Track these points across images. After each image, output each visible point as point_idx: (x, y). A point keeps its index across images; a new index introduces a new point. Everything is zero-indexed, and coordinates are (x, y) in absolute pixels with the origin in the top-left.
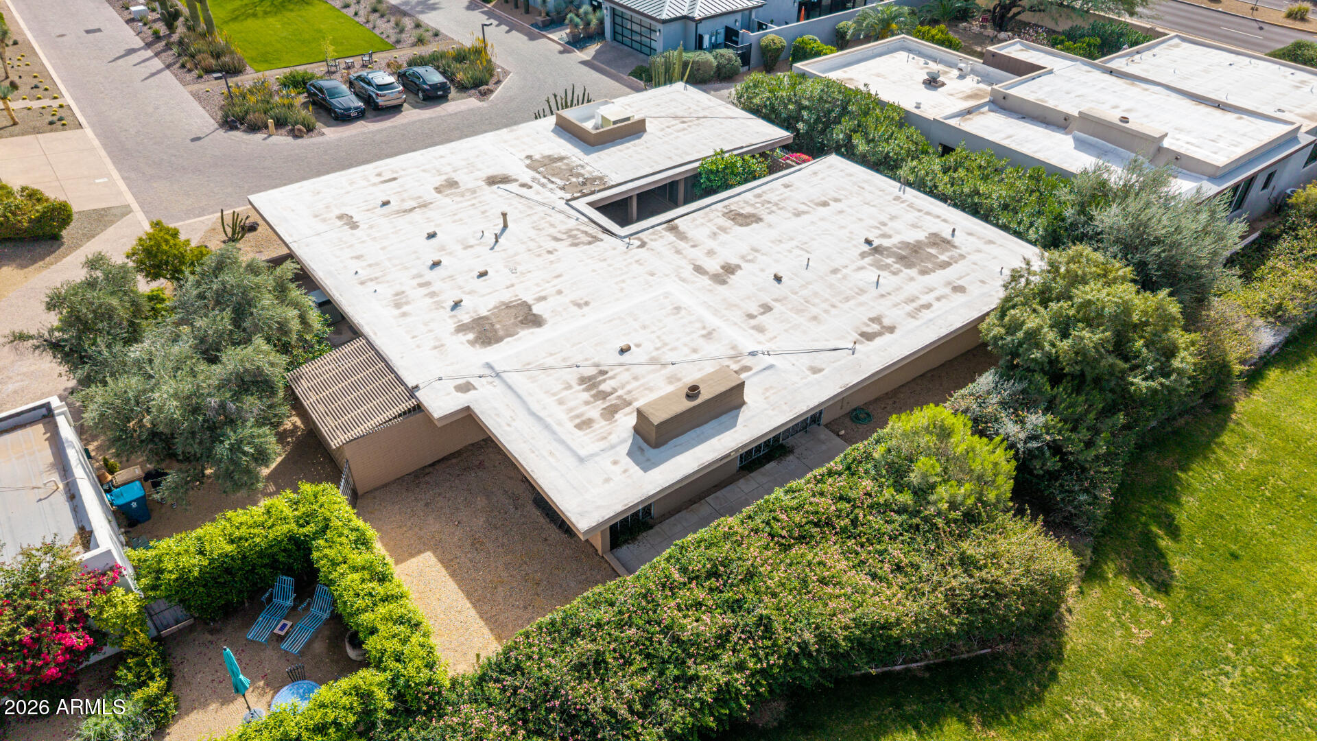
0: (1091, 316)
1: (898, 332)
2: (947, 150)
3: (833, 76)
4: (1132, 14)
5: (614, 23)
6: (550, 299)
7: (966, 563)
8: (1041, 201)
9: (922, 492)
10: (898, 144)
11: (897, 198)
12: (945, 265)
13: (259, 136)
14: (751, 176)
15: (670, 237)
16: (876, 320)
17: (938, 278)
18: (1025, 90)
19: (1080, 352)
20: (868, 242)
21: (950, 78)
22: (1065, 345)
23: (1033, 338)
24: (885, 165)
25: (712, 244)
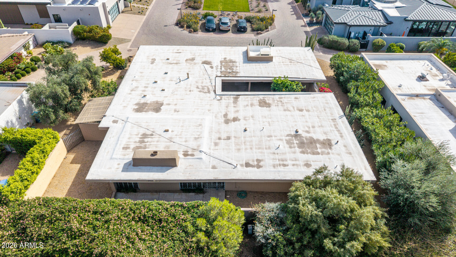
1: (261, 169)
5: (326, 20)
6: (171, 105)
11: (334, 120)
12: (316, 153)
15: (232, 101)
16: (259, 161)
17: (306, 157)
20: (297, 132)
25: (242, 108)
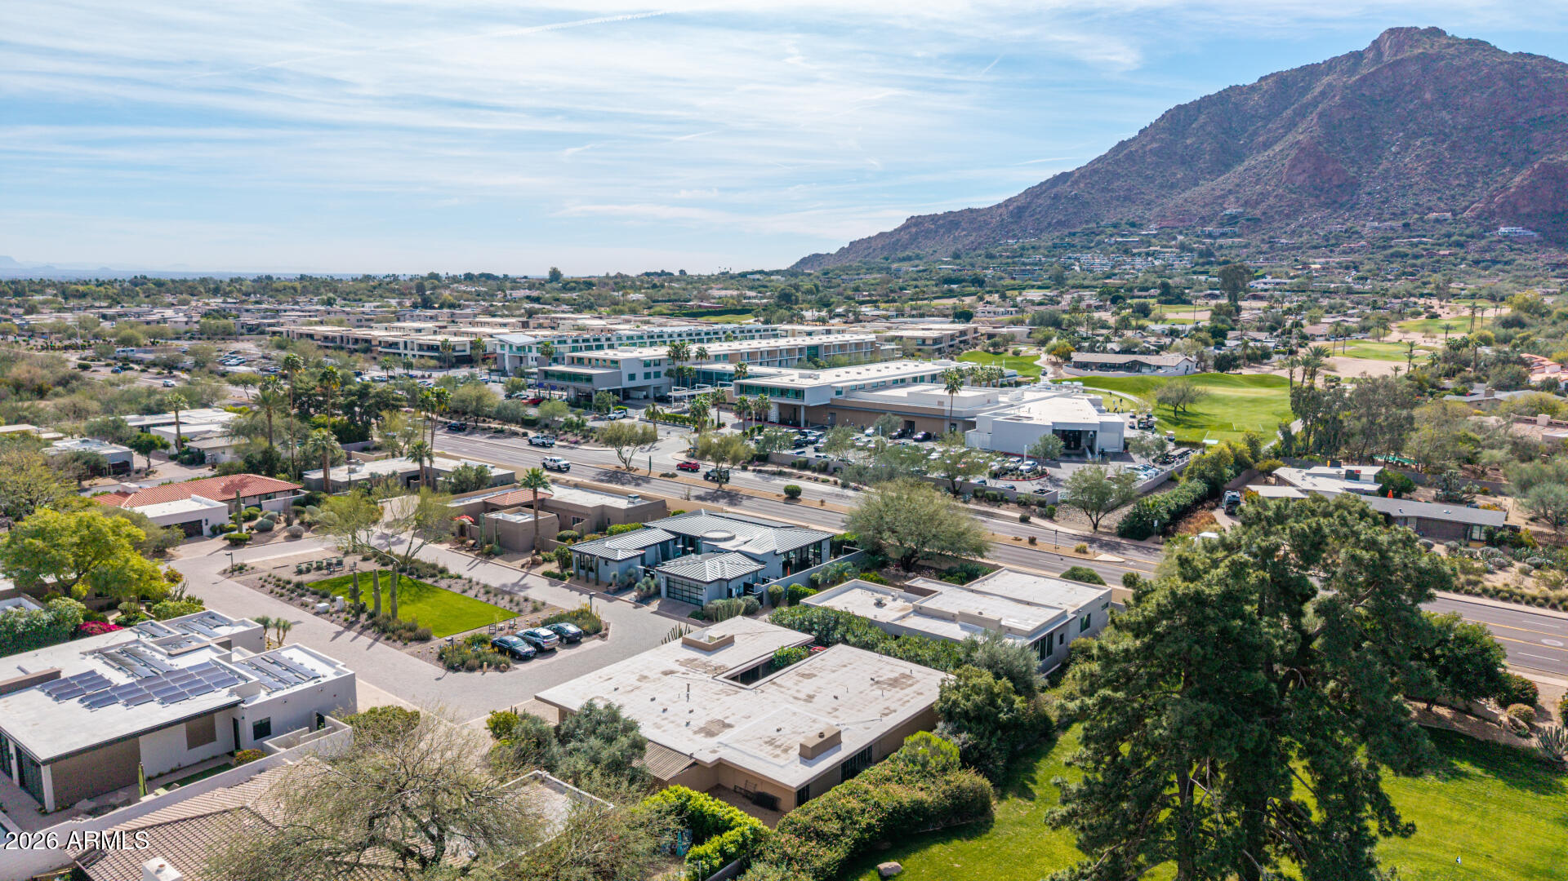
0: (976, 689)
1: (898, 712)
2: (897, 637)
3: (826, 604)
4: (983, 557)
5: (668, 586)
6: (730, 717)
7: (948, 783)
8: (949, 655)
9: (924, 765)
10: (871, 637)
12: (911, 685)
13: (478, 674)
14: (800, 658)
15: (775, 687)
16: (887, 708)
17: (908, 691)
18: (930, 603)
19: (976, 705)
20: (872, 679)
21: (888, 600)
22: (969, 704)
23: (956, 703)
24: (869, 646)
25: (797, 688)
